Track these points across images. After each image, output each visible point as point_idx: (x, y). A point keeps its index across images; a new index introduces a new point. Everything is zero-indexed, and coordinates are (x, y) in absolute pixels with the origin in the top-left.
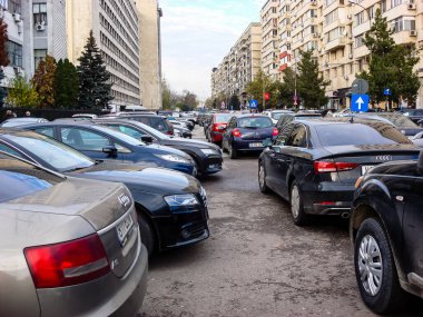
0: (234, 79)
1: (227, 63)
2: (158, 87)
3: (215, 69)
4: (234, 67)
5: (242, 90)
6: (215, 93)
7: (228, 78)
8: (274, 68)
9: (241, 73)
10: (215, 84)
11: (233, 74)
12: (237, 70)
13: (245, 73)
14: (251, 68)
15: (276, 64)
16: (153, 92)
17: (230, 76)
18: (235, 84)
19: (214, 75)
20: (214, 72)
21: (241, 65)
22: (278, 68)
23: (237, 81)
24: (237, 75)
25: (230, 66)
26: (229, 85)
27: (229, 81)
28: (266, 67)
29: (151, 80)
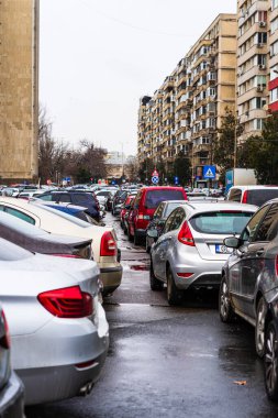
0: (184, 123)
1: (170, 89)
2: (31, 134)
3: (146, 100)
4: (185, 98)
5: (199, 146)
6: (145, 149)
7: (172, 120)
8: (258, 106)
9: (197, 111)
10: (145, 131)
11: (182, 112)
12: (190, 104)
13: (204, 111)
14: (216, 103)
15: (263, 99)
16: (20, 145)
17: (176, 116)
18: (184, 133)
19: (144, 111)
20: (144, 104)
21: (198, 95)
22: (266, 107)
23: (190, 128)
24: (189, 114)
25: (177, 96)
26: (172, 133)
27: (174, 127)
28: (243, 104)
29: (18, 120)
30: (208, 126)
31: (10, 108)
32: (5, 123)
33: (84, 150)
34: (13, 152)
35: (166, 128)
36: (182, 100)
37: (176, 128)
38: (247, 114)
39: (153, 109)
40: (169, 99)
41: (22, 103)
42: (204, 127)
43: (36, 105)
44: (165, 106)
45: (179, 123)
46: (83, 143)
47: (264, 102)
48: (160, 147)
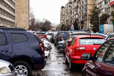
1: (70, 3)
2: (27, 15)
3: (63, 7)
4: (76, 5)
5: (81, 19)
6: (62, 22)
7: (71, 12)
8: (105, 3)
9: (80, 8)
10: (62, 16)
11: (75, 9)
12: (77, 7)
13: (83, 8)
14: (87, 5)
15: (107, 1)
16: (23, 19)
17: (73, 11)
18: (75, 16)
19: (62, 10)
20: (62, 8)
21: (81, 3)
22: (108, 4)
23: (77, 14)
24: (77, 10)
25: (73, 5)
26: (71, 16)
27: (72, 14)
28: (99, 3)
29: (22, 11)
30: (84, 12)
31: (20, 7)
32: (18, 12)
33: (44, 21)
34: (21, 21)
35: (69, 15)
36: (74, 6)
37: (73, 14)
38: (101, 7)
39: (65, 10)
40: (70, 6)
41: (24, 5)
42: (83, 13)
43: (29, 6)
44: (69, 8)
45: (74, 13)
46: (44, 19)
47: (107, 2)
48: (67, 21)
